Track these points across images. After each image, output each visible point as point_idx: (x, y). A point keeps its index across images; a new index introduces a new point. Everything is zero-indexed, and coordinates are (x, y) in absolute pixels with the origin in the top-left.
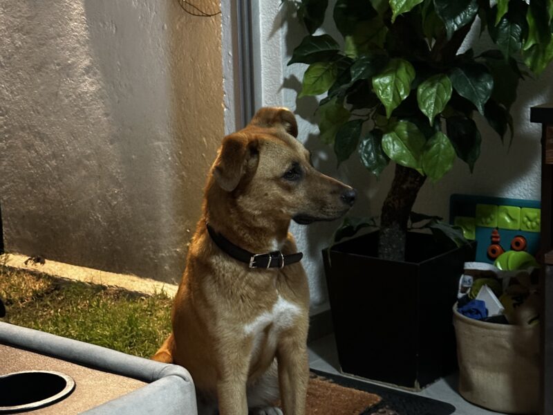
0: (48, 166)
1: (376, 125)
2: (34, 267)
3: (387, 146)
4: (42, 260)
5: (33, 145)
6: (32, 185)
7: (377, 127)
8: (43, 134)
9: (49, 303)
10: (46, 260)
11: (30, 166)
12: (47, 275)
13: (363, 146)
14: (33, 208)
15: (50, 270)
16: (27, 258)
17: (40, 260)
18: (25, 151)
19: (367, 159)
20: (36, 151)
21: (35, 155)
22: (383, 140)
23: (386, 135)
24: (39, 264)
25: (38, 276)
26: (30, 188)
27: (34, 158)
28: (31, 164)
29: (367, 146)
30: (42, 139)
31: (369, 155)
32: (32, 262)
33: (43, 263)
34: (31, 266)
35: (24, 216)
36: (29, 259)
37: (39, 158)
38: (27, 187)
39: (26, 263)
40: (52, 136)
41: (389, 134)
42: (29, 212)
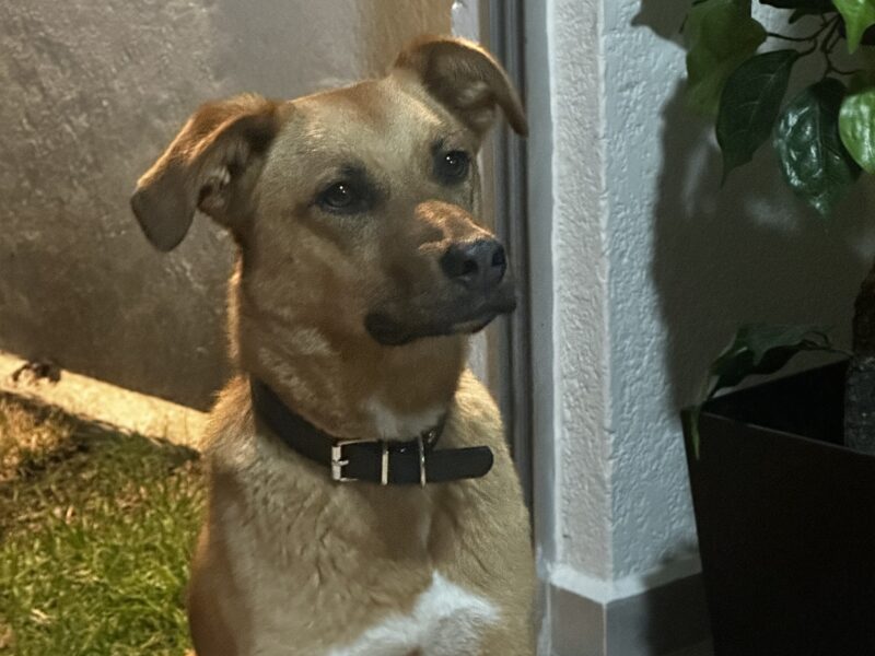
0: (68, 128)
1: (830, 68)
2: (32, 389)
3: (854, 129)
4: (53, 370)
5: (34, 73)
6: (33, 175)
7: (832, 75)
8: (60, 45)
10: (65, 374)
11: (28, 127)
12: (61, 411)
13: (787, 126)
14: (33, 236)
15: (71, 400)
16: (20, 364)
17: (48, 371)
18: (15, 88)
19: (796, 166)
20: (42, 90)
21: (38, 99)
22: (844, 111)
23: (853, 99)
24: (45, 381)
25: (39, 412)
26: (26, 184)
27: (37, 106)
28: (30, 122)
29: (798, 128)
30: (55, 59)
31: (804, 154)
32: (31, 375)
33: (55, 379)
34: (25, 387)
35: (12, 255)
36: (25, 367)
37: (49, 108)
38: (21, 181)
39: (16, 376)
40: (80, 51)
41: (863, 97)
42: (25, 246)
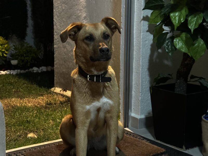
0: (70, 54)
1: (173, 34)
2: (63, 93)
3: (176, 43)
4: (66, 90)
5: (66, 46)
6: (65, 62)
7: (174, 35)
8: (69, 42)
9: (64, 106)
10: (67, 91)
11: (64, 54)
12: (66, 96)
13: (166, 42)
14: (64, 70)
15: (68, 94)
16: (61, 89)
17: (65, 90)
18: (63, 49)
19: (167, 48)
20: (67, 49)
21: (66, 50)
22: (175, 40)
23: (176, 39)
24: (64, 92)
25: (63, 96)
26: (64, 63)
27: (66, 51)
28: (65, 54)
29: (168, 43)
30: (69, 45)
31: (168, 46)
32: (63, 91)
33: (66, 91)
34: (62, 92)
35: (61, 73)
36: (62, 90)
37: (67, 52)
38: (63, 62)
39: (61, 91)
40: (72, 43)
41: (177, 38)
42: (63, 72)
